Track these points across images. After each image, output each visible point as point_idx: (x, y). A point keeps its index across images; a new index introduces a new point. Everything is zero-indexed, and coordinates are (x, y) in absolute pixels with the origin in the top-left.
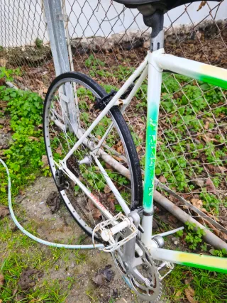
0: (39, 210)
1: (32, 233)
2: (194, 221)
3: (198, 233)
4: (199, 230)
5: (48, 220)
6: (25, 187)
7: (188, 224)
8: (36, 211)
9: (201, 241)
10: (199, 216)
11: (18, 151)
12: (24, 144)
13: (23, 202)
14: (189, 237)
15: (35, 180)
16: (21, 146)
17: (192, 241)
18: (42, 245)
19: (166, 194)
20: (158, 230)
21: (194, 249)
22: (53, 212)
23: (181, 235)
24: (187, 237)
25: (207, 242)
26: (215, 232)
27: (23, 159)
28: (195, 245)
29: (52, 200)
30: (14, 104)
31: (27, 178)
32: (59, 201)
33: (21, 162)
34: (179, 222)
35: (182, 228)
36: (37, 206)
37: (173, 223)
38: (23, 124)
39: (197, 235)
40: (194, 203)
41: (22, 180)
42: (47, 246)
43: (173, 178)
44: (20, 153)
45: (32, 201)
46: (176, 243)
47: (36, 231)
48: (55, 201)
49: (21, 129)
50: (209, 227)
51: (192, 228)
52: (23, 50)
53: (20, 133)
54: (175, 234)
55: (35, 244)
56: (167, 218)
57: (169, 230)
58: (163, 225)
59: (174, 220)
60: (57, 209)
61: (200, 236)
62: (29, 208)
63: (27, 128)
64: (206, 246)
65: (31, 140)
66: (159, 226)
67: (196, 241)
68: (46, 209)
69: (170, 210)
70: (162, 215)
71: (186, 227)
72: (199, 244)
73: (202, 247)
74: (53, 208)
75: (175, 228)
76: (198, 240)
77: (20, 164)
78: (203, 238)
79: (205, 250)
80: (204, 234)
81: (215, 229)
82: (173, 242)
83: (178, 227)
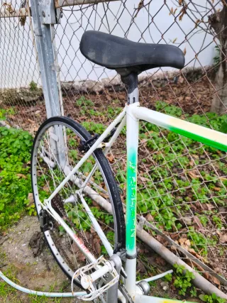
0: (21, 252)
1: (11, 279)
2: (183, 263)
3: (187, 276)
4: (187, 273)
5: (29, 265)
6: (7, 228)
7: (176, 266)
8: (17, 254)
9: (190, 285)
10: (187, 257)
11: (4, 189)
12: (11, 181)
13: (4, 244)
14: (178, 282)
15: (19, 219)
16: (7, 183)
17: (181, 286)
18: (21, 292)
19: (153, 233)
20: (146, 274)
21: (184, 294)
22: (35, 256)
23: (170, 279)
24: (176, 282)
25: (197, 287)
26: (204, 275)
27: (9, 197)
28: (185, 290)
29: (35, 241)
30: (5, 142)
31: (10, 217)
32: (43, 242)
33: (6, 200)
34: (168, 265)
35: (171, 271)
36: (19, 248)
37: (162, 265)
38: (12, 161)
39: (186, 279)
40: (182, 244)
41: (5, 220)
42: (27, 294)
43: (160, 216)
44: (6, 191)
45: (13, 243)
46: (165, 288)
47: (16, 277)
48: (38, 242)
49: (9, 166)
50: (198, 270)
51: (181, 271)
52: (18, 91)
53: (7, 171)
54: (164, 279)
55: (14, 291)
56: (155, 260)
57: (157, 273)
58: (152, 268)
59: (162, 262)
60: (40, 251)
61: (189, 280)
62: (10, 250)
63: (15, 165)
64: (196, 291)
65: (18, 177)
66: (147, 269)
67: (186, 286)
68: (28, 251)
69: (158, 251)
70: (150, 256)
71: (175, 270)
72: (189, 289)
73: (192, 292)
74: (36, 250)
75: (163, 271)
76: (187, 284)
77: (5, 203)
78: (192, 282)
79: (195, 295)
80: (193, 278)
81: (204, 271)
82: (162, 287)
83: (167, 270)
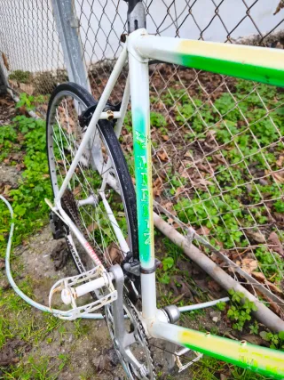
0: (41, 264)
1: (26, 294)
2: (242, 289)
3: (246, 307)
4: (246, 302)
5: (49, 279)
6: (29, 236)
7: (232, 293)
8: (37, 266)
9: (249, 318)
10: (248, 283)
11: (27, 191)
12: (36, 183)
13: (24, 254)
14: (232, 312)
15: (43, 227)
16: (32, 185)
17: (236, 318)
18: (36, 310)
19: (207, 250)
20: (192, 299)
21: (241, 329)
22: (57, 269)
23: (223, 308)
24: (230, 312)
25: (259, 321)
27: (32, 201)
28: (242, 324)
29: (58, 253)
30: (32, 136)
31: (32, 224)
32: (66, 254)
33: (29, 204)
34: (222, 291)
35: (227, 299)
36: (39, 260)
37: (215, 291)
38: (38, 159)
39: (245, 310)
40: (244, 264)
41: (26, 227)
42: (42, 312)
43: (219, 230)
44: (30, 194)
45: (34, 254)
46: (215, 319)
47: (32, 292)
48: (61, 254)
49: (34, 165)
50: (264, 300)
51: (238, 299)
53: (32, 170)
54: (215, 308)
55: (29, 308)
56: (206, 284)
57: (207, 300)
58: (200, 294)
59: (215, 287)
60: (63, 264)
61: (248, 311)
62: (30, 261)
63: (42, 165)
64: (257, 327)
65: (44, 178)
66: (194, 294)
67: (244, 319)
68: (50, 264)
69: (209, 272)
70: (199, 279)
71: (231, 296)
72: (247, 323)
73: (252, 327)
74: (58, 263)
75: (216, 298)
76: (246, 317)
77: (27, 208)
78: (253, 314)
79: (256, 332)
80: (254, 309)
81: (272, 302)
82: (211, 318)
83: (222, 297)
